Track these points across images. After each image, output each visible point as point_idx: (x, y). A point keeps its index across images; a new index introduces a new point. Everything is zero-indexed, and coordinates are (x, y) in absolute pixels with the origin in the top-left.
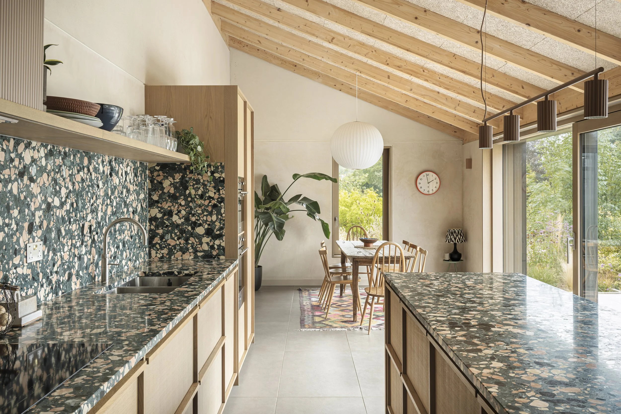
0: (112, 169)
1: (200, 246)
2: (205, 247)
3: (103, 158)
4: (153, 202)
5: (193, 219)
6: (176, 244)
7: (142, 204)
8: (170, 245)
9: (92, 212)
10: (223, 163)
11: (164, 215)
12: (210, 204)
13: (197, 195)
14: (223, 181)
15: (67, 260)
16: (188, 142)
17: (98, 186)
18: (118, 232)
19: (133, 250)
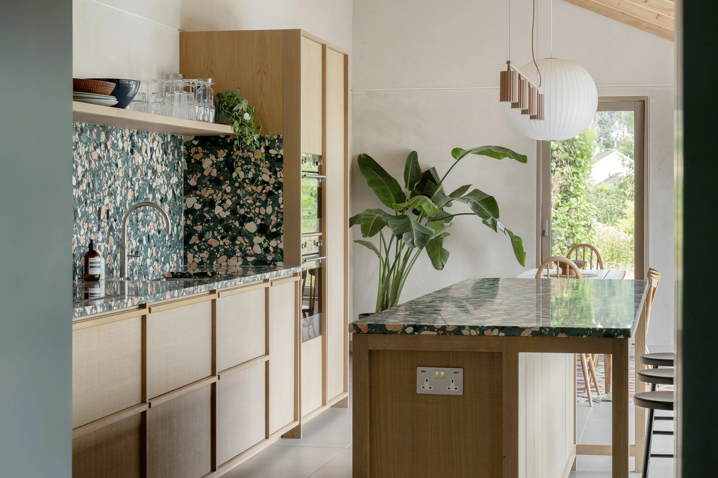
0: (133, 145)
1: (250, 248)
2: (258, 250)
3: (122, 132)
4: (190, 188)
5: (242, 211)
6: (220, 245)
7: (175, 190)
8: (211, 246)
9: (110, 194)
10: (281, 136)
11: (204, 206)
12: (264, 191)
13: (247, 178)
14: (281, 160)
15: (83, 245)
16: (232, 108)
17: (117, 165)
18: (141, 223)
19: (161, 248)
